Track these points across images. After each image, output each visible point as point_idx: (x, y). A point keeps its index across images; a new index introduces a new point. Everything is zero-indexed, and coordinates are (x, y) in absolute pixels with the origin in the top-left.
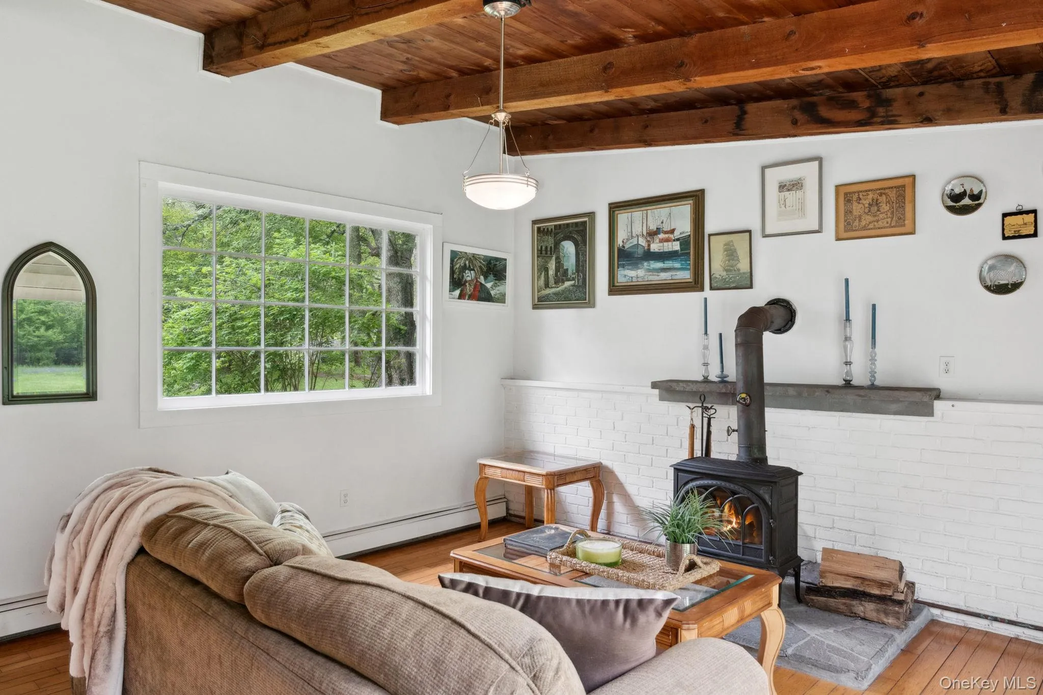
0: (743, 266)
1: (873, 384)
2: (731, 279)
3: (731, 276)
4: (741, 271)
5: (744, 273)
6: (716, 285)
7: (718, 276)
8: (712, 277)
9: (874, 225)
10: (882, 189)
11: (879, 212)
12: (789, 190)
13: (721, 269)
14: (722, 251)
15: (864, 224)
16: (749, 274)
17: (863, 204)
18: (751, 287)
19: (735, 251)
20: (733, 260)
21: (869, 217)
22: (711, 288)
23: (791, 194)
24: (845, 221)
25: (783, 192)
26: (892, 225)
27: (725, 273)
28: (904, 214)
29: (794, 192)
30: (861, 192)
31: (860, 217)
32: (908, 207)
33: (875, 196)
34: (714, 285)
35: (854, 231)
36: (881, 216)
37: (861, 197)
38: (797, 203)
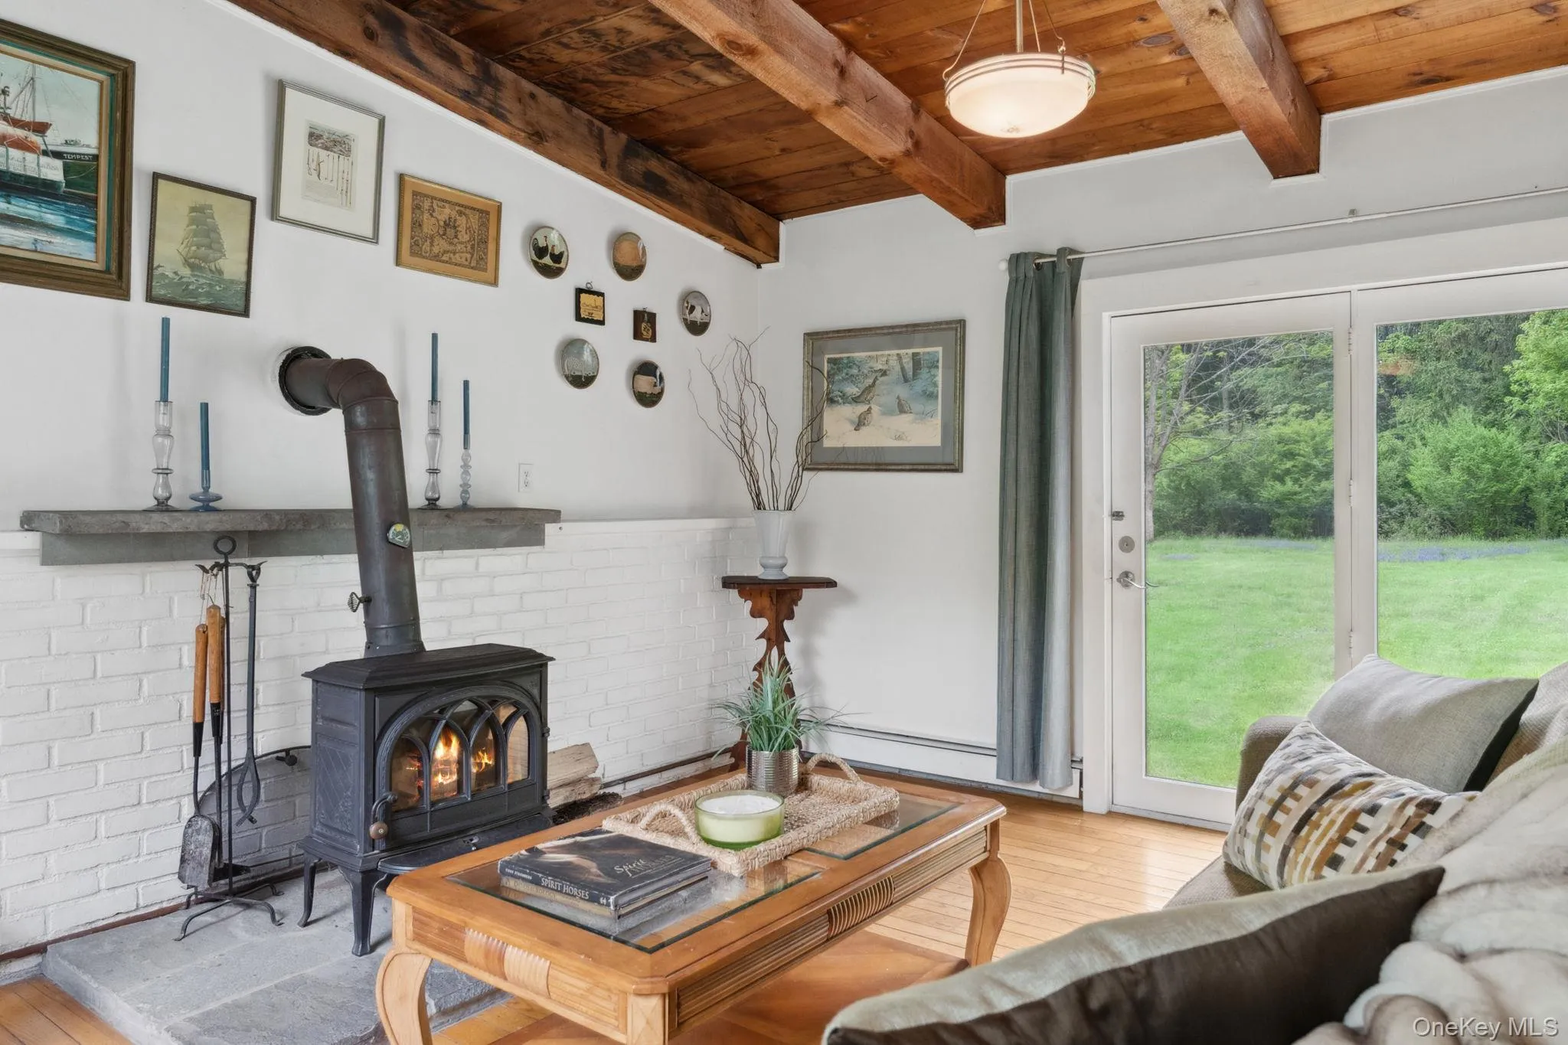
0: (232, 266)
1: (465, 504)
2: (201, 286)
3: (202, 281)
4: (226, 276)
5: (232, 282)
6: (162, 292)
7: (171, 275)
8: (156, 273)
9: (450, 258)
10: (462, 206)
11: (456, 240)
12: (327, 148)
13: (179, 259)
14: (186, 221)
15: (437, 252)
16: (243, 286)
17: (438, 221)
18: (245, 313)
19: (215, 229)
20: (210, 247)
21: (442, 242)
22: (150, 298)
23: (331, 157)
24: (412, 238)
25: (316, 146)
26: (472, 265)
27: (186, 272)
28: (486, 254)
29: (336, 155)
30: (436, 199)
31: (432, 238)
32: (491, 246)
33: (454, 214)
34: (159, 291)
35: (424, 257)
36: (459, 247)
37: (435, 207)
38: (340, 179)
